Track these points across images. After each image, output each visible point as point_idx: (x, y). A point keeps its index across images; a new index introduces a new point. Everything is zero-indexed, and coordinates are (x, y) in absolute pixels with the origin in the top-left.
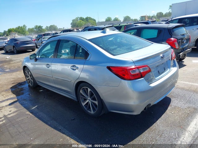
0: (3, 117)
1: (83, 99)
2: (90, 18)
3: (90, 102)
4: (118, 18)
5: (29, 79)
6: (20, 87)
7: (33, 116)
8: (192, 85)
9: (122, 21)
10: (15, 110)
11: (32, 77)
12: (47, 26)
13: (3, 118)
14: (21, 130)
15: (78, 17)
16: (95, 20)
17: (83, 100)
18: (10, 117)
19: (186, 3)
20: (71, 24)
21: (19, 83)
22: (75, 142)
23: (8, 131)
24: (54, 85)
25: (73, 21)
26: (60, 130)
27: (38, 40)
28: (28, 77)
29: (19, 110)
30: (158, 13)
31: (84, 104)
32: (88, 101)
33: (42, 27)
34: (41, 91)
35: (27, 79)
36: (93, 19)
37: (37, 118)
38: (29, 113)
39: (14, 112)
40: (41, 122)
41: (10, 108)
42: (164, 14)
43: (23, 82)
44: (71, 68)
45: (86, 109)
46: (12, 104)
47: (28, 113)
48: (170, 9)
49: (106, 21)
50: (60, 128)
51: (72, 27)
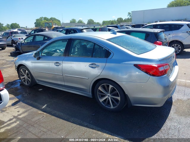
0: (13, 118)
1: (100, 95)
2: (55, 19)
3: (110, 98)
4: (82, 21)
5: (24, 78)
6: (12, 87)
7: (48, 114)
8: (180, 81)
9: (86, 24)
10: (23, 110)
11: (29, 76)
12: (7, 24)
13: (14, 120)
14: (44, 130)
15: (43, 17)
16: (59, 21)
17: (101, 97)
18: (22, 118)
19: (144, 12)
20: (35, 23)
21: (9, 83)
22: (110, 136)
23: (30, 132)
24: (63, 83)
25: (37, 20)
26: (87, 126)
27: (7, 38)
28: (23, 76)
29: (28, 110)
30: (118, 18)
31: (101, 100)
32: (107, 97)
33: (3, 24)
34: (41, 90)
35: (22, 78)
36: (58, 20)
37: (54, 117)
38: (42, 112)
39: (24, 113)
40: (61, 120)
41: (16, 108)
42: (123, 20)
43: (13, 81)
44: (90, 66)
45: (104, 105)
46: (15, 104)
47: (40, 112)
48: (129, 16)
49: (70, 22)
50: (86, 125)
51: (36, 26)
